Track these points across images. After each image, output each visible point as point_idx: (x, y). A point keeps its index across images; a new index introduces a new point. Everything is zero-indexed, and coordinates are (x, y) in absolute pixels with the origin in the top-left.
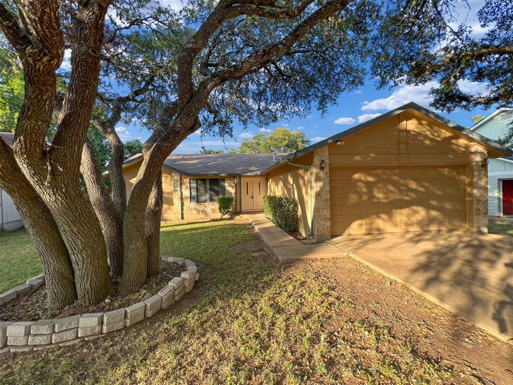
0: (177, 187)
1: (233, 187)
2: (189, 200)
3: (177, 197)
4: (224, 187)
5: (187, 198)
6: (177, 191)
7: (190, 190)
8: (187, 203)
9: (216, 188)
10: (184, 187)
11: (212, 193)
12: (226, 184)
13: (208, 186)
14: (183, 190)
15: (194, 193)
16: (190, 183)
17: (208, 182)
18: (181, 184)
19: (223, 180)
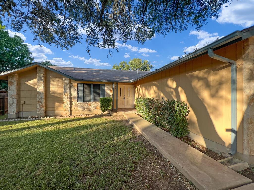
0: (67, 89)
1: (111, 90)
2: (76, 100)
3: (66, 97)
7: (78, 92)
10: (72, 90)
13: (92, 89)
15: (81, 94)
18: (70, 87)
19: (104, 85)
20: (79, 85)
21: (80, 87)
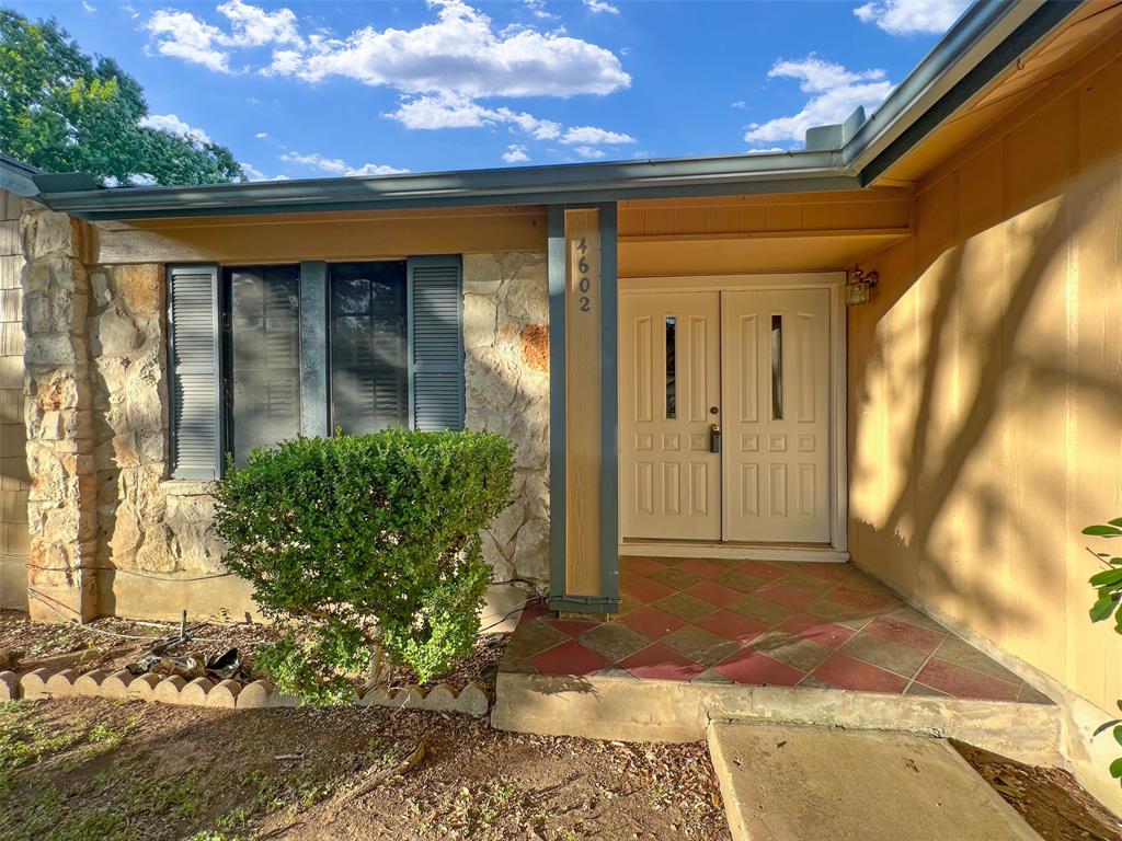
0: (52, 332)
1: (532, 334)
2: (154, 450)
3: (51, 419)
4: (452, 337)
5: (138, 431)
6: (53, 368)
7: (170, 360)
8: (137, 473)
9: (386, 347)
10: (113, 338)
11: (355, 394)
12: (474, 311)
13: (316, 329)
14: (109, 367)
15: (200, 389)
16: (167, 300)
17: (315, 291)
18: (93, 310)
19: (450, 271)
20: (183, 285)
21: (189, 304)
